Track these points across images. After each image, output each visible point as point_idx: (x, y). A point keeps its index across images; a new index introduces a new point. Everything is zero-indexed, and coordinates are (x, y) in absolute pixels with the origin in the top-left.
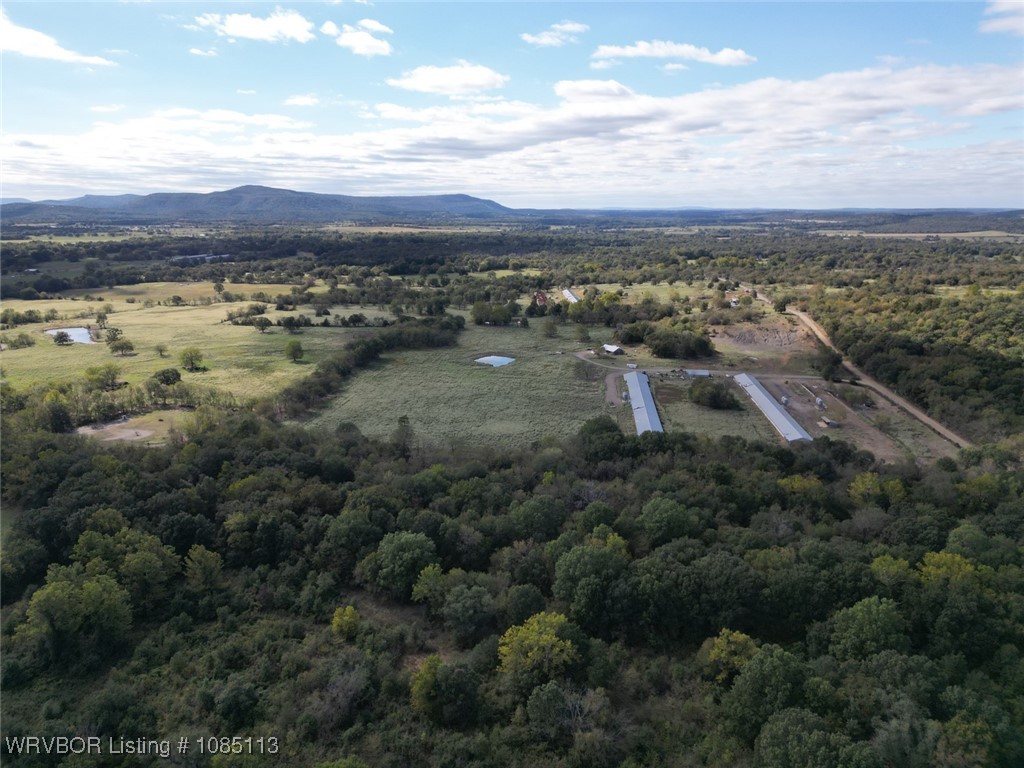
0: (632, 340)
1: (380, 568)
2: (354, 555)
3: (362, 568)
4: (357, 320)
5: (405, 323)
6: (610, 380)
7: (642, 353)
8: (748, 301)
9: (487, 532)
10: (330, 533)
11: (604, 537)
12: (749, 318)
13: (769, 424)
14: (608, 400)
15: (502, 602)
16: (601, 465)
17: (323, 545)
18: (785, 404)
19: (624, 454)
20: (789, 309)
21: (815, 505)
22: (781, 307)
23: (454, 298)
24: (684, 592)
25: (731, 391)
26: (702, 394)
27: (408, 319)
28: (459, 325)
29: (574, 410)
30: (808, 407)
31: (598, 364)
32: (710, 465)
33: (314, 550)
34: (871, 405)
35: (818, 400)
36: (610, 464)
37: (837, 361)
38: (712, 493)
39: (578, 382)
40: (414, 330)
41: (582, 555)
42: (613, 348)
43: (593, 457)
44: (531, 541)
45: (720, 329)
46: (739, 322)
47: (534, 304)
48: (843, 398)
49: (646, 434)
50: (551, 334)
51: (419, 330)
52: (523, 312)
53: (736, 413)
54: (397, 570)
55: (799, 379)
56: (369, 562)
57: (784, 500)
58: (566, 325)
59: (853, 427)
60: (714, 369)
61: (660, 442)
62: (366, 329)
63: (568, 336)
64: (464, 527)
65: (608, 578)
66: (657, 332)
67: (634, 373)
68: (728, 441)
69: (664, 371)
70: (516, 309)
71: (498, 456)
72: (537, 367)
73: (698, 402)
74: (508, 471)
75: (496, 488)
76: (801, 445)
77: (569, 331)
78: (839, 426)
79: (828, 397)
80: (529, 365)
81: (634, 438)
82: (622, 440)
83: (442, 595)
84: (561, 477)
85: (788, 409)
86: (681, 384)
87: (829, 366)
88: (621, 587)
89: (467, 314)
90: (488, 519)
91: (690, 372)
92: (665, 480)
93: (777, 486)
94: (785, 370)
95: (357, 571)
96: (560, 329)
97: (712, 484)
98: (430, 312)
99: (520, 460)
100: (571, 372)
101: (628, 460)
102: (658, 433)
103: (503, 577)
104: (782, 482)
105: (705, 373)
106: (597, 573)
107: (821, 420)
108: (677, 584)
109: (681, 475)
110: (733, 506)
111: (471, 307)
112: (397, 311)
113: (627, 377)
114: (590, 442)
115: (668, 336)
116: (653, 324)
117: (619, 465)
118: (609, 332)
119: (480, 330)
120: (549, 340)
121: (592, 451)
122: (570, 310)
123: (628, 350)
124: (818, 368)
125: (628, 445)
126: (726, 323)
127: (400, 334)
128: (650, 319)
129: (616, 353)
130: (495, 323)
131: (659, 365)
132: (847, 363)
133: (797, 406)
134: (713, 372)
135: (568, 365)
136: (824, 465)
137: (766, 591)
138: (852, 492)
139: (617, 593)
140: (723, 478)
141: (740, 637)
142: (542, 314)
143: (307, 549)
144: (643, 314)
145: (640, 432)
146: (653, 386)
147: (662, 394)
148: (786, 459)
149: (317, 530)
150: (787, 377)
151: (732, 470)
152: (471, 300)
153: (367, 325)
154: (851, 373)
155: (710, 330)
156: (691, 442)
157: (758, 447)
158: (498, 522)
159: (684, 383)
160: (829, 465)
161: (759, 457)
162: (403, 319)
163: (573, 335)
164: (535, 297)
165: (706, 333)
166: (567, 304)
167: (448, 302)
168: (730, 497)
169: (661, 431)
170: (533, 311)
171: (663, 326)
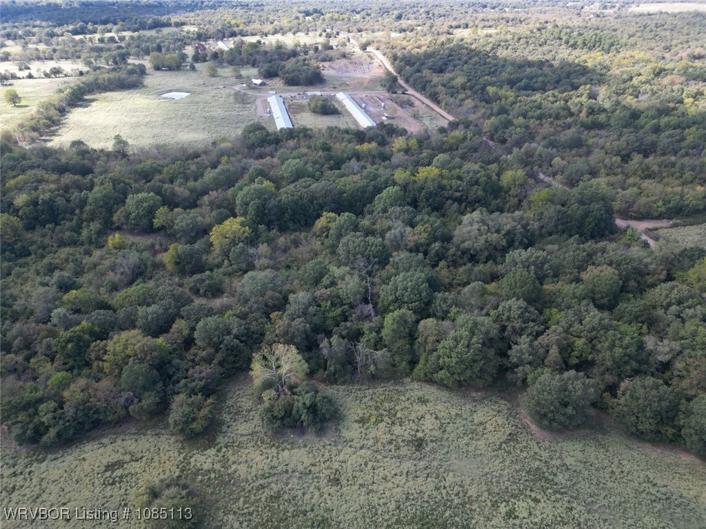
0: (270, 75)
1: (130, 214)
2: (111, 212)
3: (117, 217)
4: (56, 72)
5: (98, 72)
6: (258, 102)
7: (277, 83)
8: (344, 45)
9: (192, 191)
10: (90, 200)
11: (262, 183)
12: (344, 56)
13: (355, 120)
14: (258, 115)
15: (208, 220)
16: (257, 150)
17: (88, 208)
18: (365, 108)
19: (270, 143)
20: (369, 49)
21: (374, 157)
22: (364, 47)
23: (133, 51)
24: (305, 201)
25: (333, 102)
26: (316, 106)
27: (99, 68)
28: (142, 71)
29: (237, 123)
30: (378, 109)
31: (250, 93)
32: (319, 143)
33: (82, 212)
34: (411, 105)
35: (383, 104)
36: (263, 149)
37: (395, 80)
38: (320, 157)
39: (238, 106)
40: (106, 76)
41: (250, 190)
42: (258, 82)
43: (252, 147)
44: (220, 190)
45: (327, 64)
46: (338, 59)
47: (197, 52)
48: (396, 103)
49: (282, 130)
50: (213, 75)
51: (112, 75)
52: (190, 59)
53: (337, 116)
54: (141, 213)
55: (373, 94)
56: (122, 212)
57: (358, 157)
58: (223, 67)
59: (400, 117)
60: (324, 91)
61: (290, 134)
62: (66, 79)
63: (226, 75)
64: (177, 188)
65: (265, 200)
66: (287, 68)
67: (274, 96)
68: (331, 129)
69: (293, 95)
70: (184, 57)
71: (191, 151)
72: (207, 97)
73: (314, 111)
74: (199, 159)
75: (193, 167)
76: (370, 128)
77: (227, 71)
78: (393, 118)
79: (389, 102)
80: (201, 96)
81: (275, 133)
82: (268, 134)
83: (173, 222)
84: (232, 159)
85: (366, 111)
86: (305, 102)
87: (391, 84)
88: (273, 202)
89: (147, 62)
90: (191, 184)
91: (309, 93)
92: (295, 153)
93: (354, 149)
94: (366, 88)
95: (115, 218)
96: (220, 71)
97: (321, 153)
98: (115, 62)
99: (206, 153)
100: (232, 99)
101: (273, 146)
102: (289, 129)
103: (206, 209)
104: (358, 147)
105: (318, 93)
106: (259, 198)
107: (384, 116)
108: (301, 198)
109: (304, 150)
110: (332, 162)
111: (147, 57)
112: (89, 63)
113: (269, 99)
114: (249, 138)
115: (293, 71)
116: (283, 63)
117: (268, 149)
118: (254, 71)
119: (159, 74)
120: (213, 79)
121: (251, 142)
122: (225, 56)
123: (268, 82)
124: (385, 86)
125: (272, 137)
126: (331, 60)
127: (97, 79)
128: (282, 60)
129: (261, 85)
130: (170, 69)
131: (289, 91)
132: (401, 82)
133: (371, 109)
134: (323, 93)
135: (229, 95)
136: (380, 137)
137: (345, 195)
138: (394, 149)
139: (270, 206)
140: (326, 148)
141: (332, 215)
142: (205, 60)
143: (77, 211)
144: (276, 57)
145: (278, 129)
146: (287, 104)
147: (292, 109)
148: (361, 136)
149: (80, 200)
150: (367, 93)
151: (332, 144)
152: (147, 52)
153: (66, 76)
154: (403, 87)
155: (321, 65)
156: (309, 132)
157: (347, 132)
158: (198, 185)
159: (305, 101)
160: (383, 137)
161: (347, 136)
162: (96, 69)
163: (229, 74)
164: (197, 48)
165: (318, 67)
166: (222, 52)
167: (128, 54)
168: (331, 158)
169: (291, 127)
170: (196, 58)
171: (290, 64)
